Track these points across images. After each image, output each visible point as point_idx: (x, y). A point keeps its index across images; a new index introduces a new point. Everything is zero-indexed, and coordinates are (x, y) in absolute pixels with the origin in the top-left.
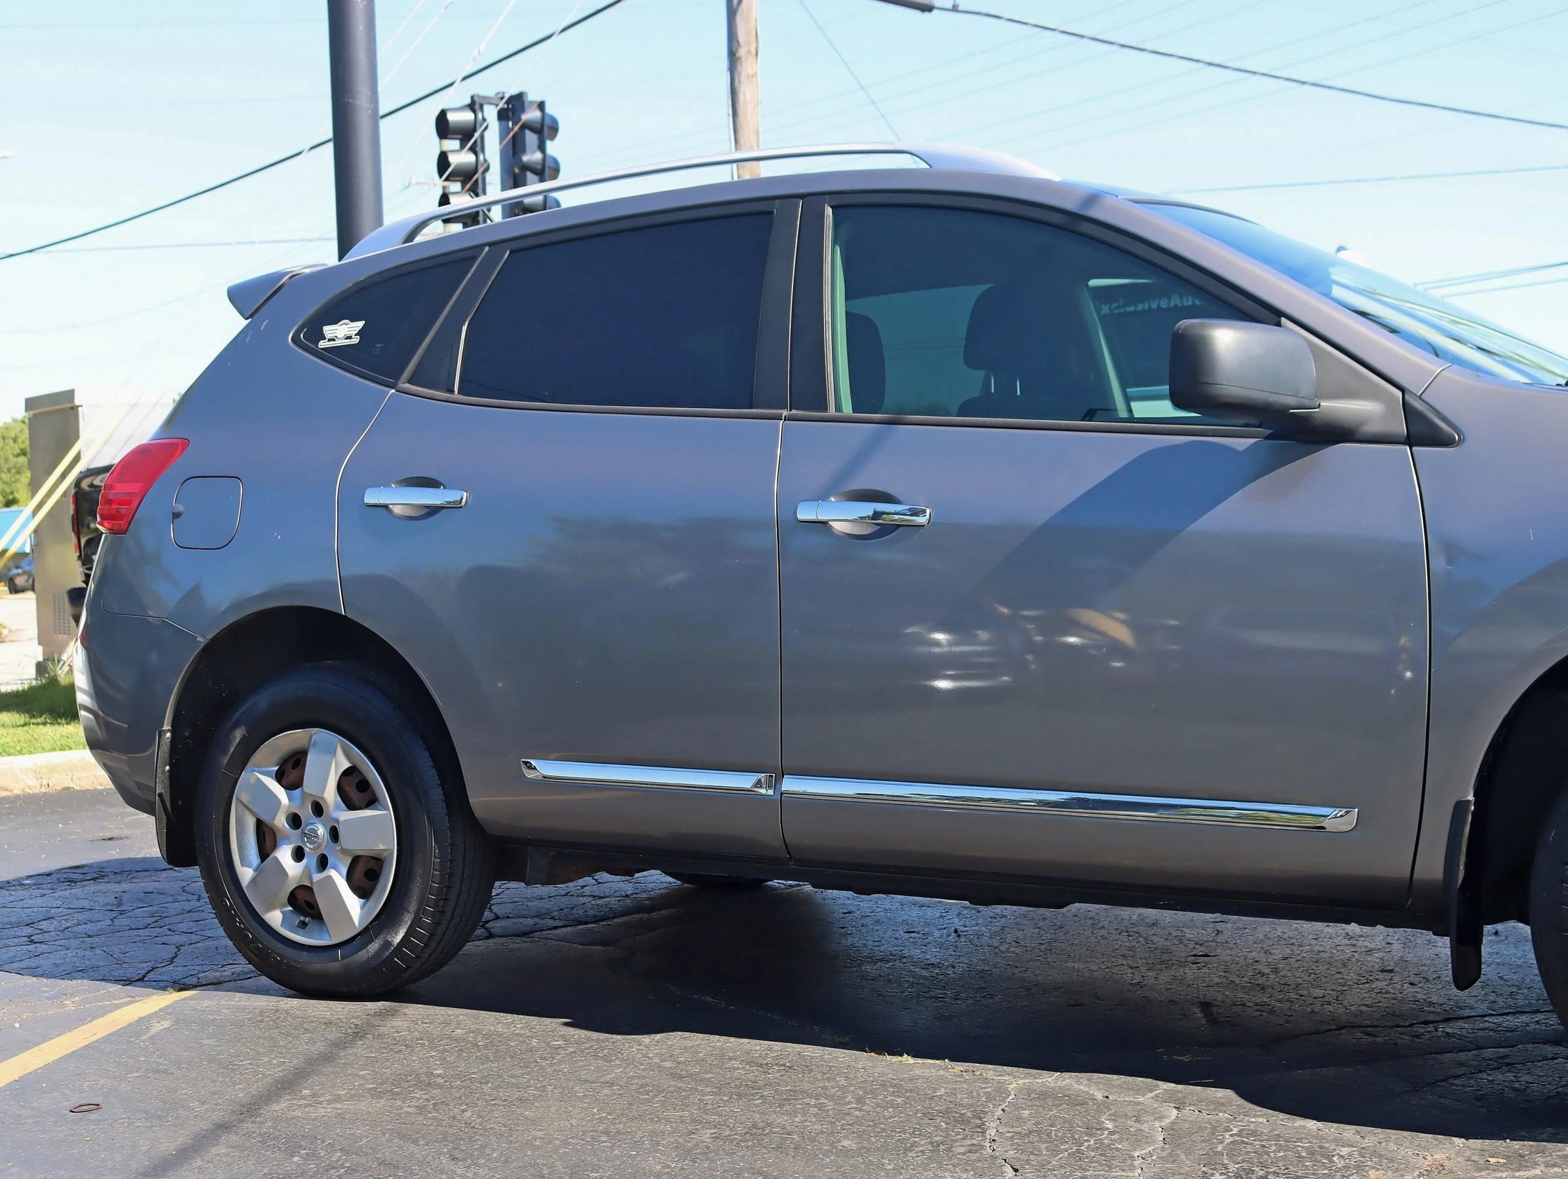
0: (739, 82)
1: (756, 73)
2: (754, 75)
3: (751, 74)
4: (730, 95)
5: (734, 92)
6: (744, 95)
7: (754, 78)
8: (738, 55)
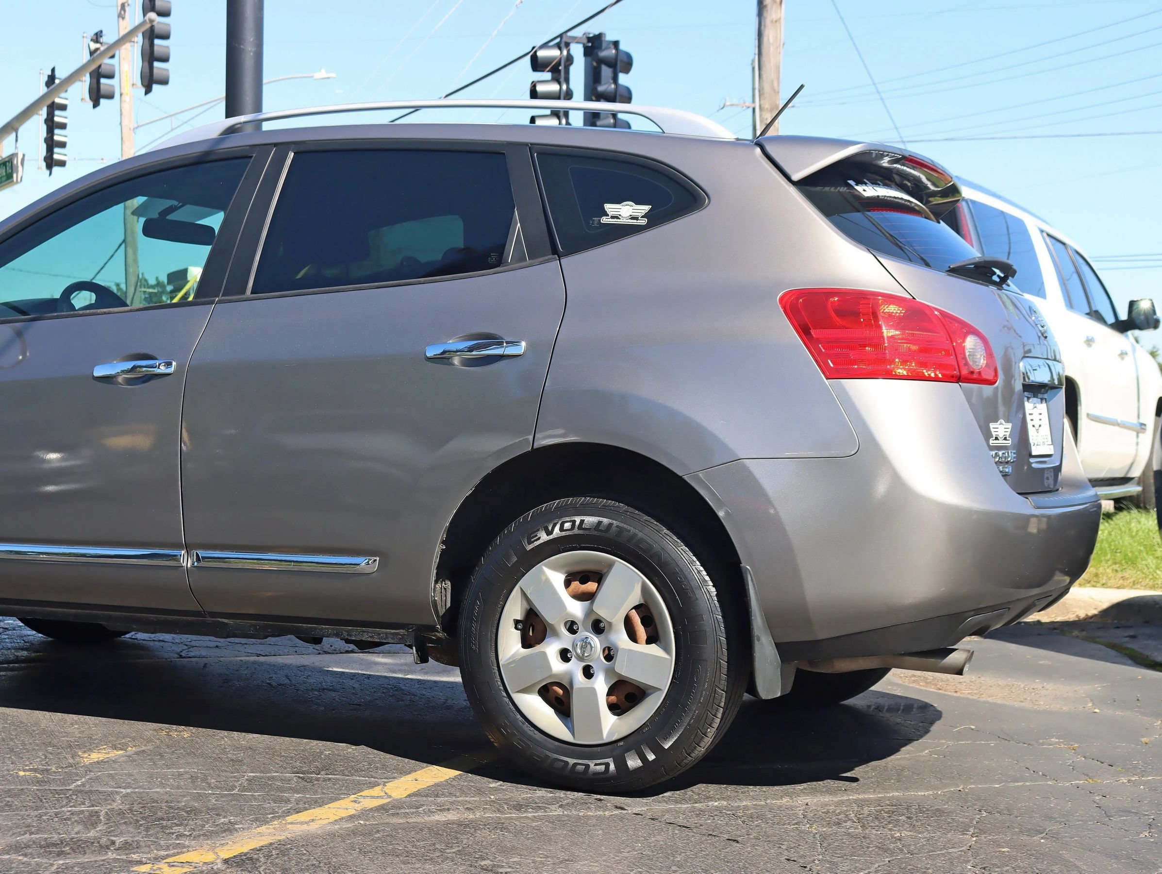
0: (765, 26)
1: (780, 18)
2: (778, 21)
3: (775, 20)
4: (757, 37)
5: (760, 35)
6: (768, 37)
7: (778, 24)
8: (765, 4)
